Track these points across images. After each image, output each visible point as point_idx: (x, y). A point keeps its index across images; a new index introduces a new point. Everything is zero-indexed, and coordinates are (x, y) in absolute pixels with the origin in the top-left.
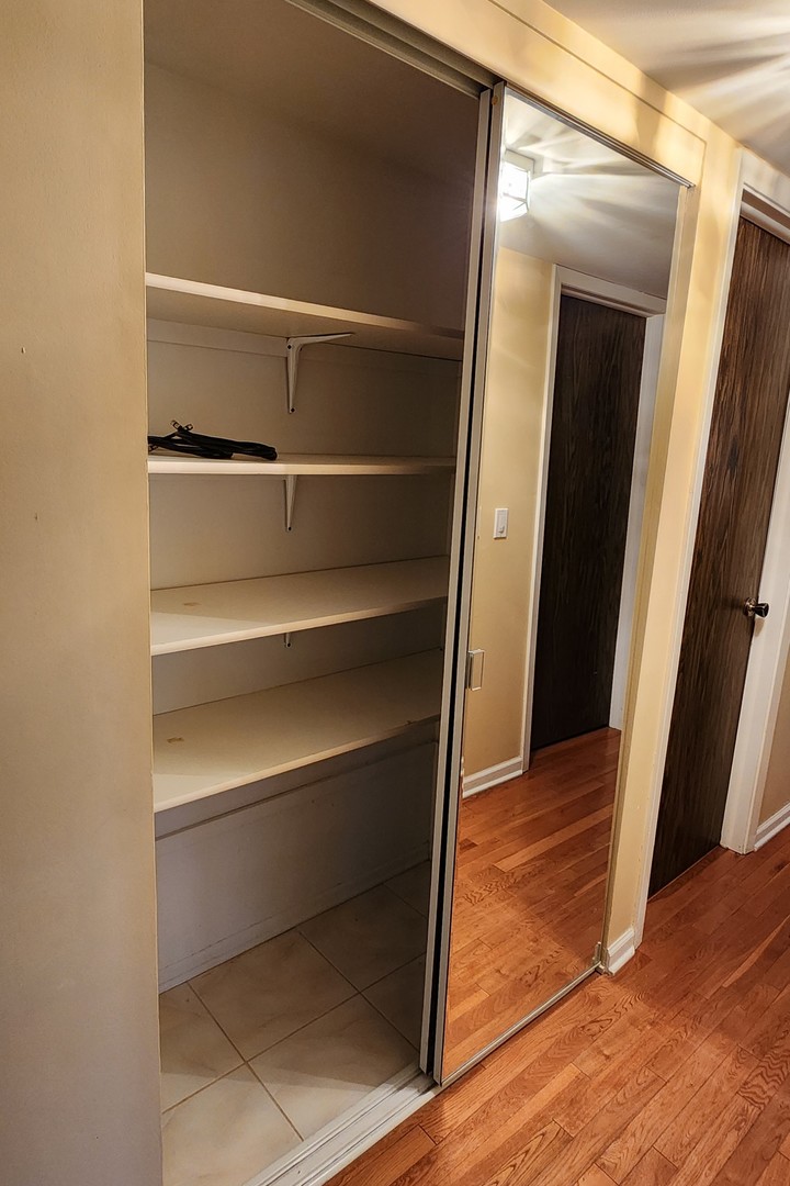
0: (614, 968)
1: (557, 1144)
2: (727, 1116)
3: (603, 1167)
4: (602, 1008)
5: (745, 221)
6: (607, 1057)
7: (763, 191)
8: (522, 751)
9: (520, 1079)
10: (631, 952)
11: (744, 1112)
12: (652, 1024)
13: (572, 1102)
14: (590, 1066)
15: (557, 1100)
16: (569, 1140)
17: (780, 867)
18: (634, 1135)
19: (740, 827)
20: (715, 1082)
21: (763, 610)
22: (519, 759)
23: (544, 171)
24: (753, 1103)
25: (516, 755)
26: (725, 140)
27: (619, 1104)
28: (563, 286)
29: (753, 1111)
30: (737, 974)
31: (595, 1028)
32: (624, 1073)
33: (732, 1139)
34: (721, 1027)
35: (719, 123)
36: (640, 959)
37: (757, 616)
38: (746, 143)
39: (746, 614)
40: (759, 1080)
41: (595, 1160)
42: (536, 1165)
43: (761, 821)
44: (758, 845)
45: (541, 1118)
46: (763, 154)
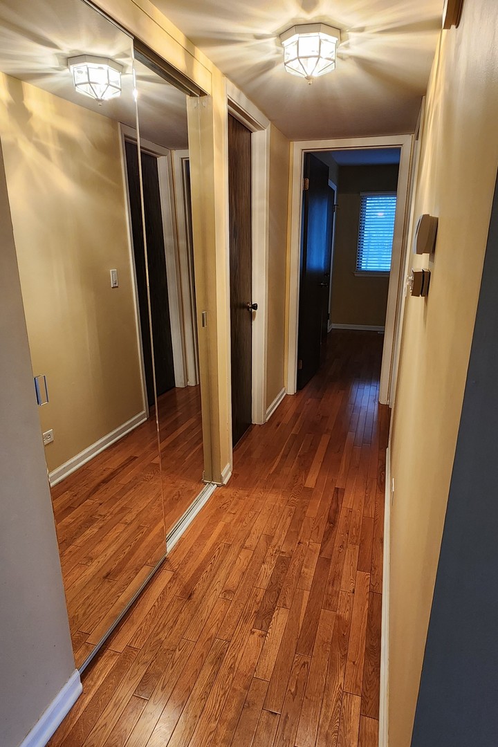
0: (225, 482)
1: (226, 549)
2: (285, 514)
3: (246, 548)
4: (225, 499)
5: (230, 115)
6: (234, 514)
7: (235, 100)
8: (145, 407)
9: (201, 536)
10: (230, 474)
11: (291, 510)
12: (248, 496)
13: (226, 534)
14: (228, 519)
15: (220, 535)
16: (230, 546)
17: (278, 425)
18: (254, 533)
19: (259, 413)
20: (277, 504)
21: (255, 307)
22: (144, 412)
23: (127, 72)
24: (292, 506)
25: (142, 410)
26: (218, 72)
27: (244, 527)
28: (125, 136)
29: (293, 508)
30: (274, 467)
31: (225, 506)
32: (243, 516)
33: (289, 520)
34: (274, 487)
35: (216, 64)
36: (234, 476)
37: (253, 310)
38: (226, 75)
39: (248, 310)
40: (293, 498)
41: (243, 547)
42: (220, 559)
43: (267, 408)
44: (267, 419)
45: (215, 544)
46: (233, 81)
